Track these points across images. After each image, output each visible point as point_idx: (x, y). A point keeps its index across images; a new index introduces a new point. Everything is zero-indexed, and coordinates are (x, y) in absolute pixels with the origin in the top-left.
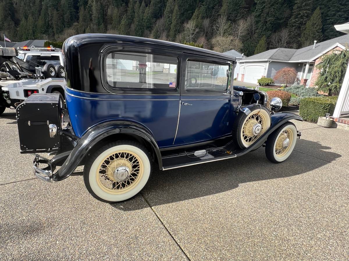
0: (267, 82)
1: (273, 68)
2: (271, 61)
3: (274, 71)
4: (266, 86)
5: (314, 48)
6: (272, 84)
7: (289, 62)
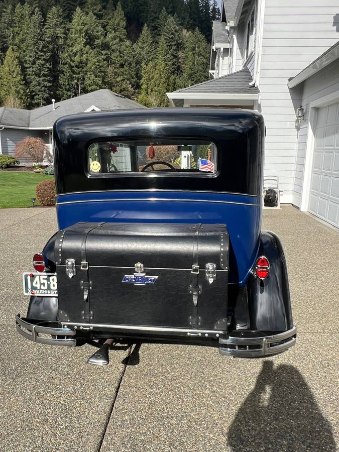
0: (8, 162)
1: (8, 139)
2: (3, 128)
3: (10, 144)
4: (6, 168)
5: (54, 109)
6: (16, 165)
7: (30, 128)
